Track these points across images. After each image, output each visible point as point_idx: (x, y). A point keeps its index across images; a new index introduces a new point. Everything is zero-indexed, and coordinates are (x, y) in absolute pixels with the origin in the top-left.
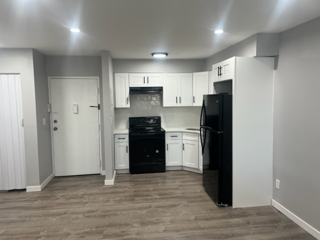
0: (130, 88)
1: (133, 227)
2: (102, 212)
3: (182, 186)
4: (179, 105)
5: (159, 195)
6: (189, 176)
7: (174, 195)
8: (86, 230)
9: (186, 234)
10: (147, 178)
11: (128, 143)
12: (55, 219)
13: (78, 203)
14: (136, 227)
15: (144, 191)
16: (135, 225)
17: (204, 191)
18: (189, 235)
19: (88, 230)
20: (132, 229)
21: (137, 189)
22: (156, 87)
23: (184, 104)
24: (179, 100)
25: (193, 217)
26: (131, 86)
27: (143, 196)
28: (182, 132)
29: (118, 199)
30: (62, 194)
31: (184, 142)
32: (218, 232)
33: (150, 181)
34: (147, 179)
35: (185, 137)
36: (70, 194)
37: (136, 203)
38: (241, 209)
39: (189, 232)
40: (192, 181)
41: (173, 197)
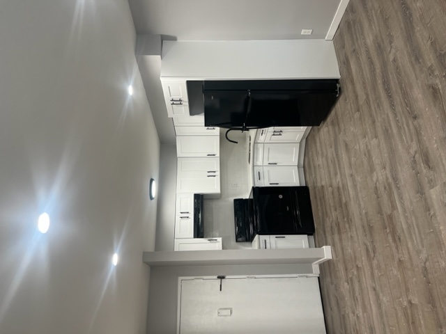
0: (195, 237)
1: (377, 180)
2: (366, 235)
3: (322, 153)
4: (218, 174)
5: (336, 174)
6: (310, 153)
7: (335, 155)
8: (391, 241)
9: (376, 110)
10: (317, 206)
11: (271, 236)
12: (384, 299)
13: (359, 281)
14: (377, 176)
15: (334, 198)
16: (375, 179)
17: (326, 123)
18: (376, 105)
19: (390, 238)
20: (381, 178)
21: (333, 209)
22: (195, 203)
23: (217, 168)
24: (211, 174)
25: (357, 115)
26: (193, 236)
27: (340, 195)
28: (253, 166)
29: (347, 226)
30: (351, 315)
31: (266, 163)
32: (368, 75)
33: (320, 199)
34: (319, 205)
35: (259, 162)
36: (349, 304)
37: (349, 197)
38: (340, 68)
39: (373, 108)
40: (316, 146)
41: (337, 155)
